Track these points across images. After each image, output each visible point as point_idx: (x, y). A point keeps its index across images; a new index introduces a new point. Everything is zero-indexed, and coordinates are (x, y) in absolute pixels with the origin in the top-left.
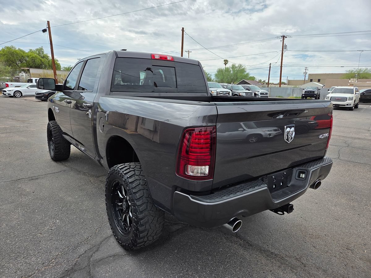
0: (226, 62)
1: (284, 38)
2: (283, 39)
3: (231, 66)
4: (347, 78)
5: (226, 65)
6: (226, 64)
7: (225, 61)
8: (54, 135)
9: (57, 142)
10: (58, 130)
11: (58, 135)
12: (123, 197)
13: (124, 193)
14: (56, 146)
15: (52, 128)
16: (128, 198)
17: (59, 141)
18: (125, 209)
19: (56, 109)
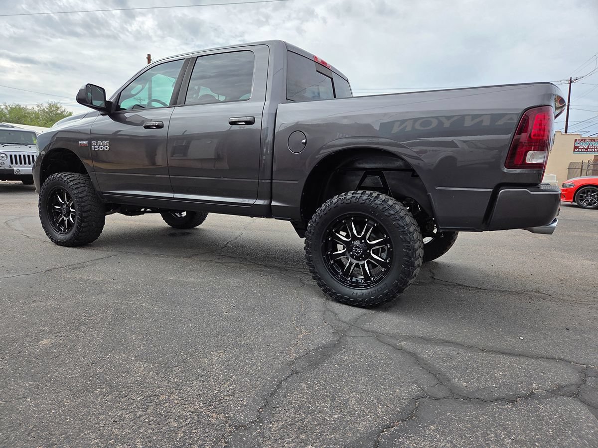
8: (80, 196)
9: (85, 208)
10: (83, 186)
11: (86, 196)
12: (350, 239)
13: (355, 232)
14: (84, 215)
15: (71, 184)
16: (368, 236)
17: (89, 206)
18: (359, 253)
19: (94, 146)
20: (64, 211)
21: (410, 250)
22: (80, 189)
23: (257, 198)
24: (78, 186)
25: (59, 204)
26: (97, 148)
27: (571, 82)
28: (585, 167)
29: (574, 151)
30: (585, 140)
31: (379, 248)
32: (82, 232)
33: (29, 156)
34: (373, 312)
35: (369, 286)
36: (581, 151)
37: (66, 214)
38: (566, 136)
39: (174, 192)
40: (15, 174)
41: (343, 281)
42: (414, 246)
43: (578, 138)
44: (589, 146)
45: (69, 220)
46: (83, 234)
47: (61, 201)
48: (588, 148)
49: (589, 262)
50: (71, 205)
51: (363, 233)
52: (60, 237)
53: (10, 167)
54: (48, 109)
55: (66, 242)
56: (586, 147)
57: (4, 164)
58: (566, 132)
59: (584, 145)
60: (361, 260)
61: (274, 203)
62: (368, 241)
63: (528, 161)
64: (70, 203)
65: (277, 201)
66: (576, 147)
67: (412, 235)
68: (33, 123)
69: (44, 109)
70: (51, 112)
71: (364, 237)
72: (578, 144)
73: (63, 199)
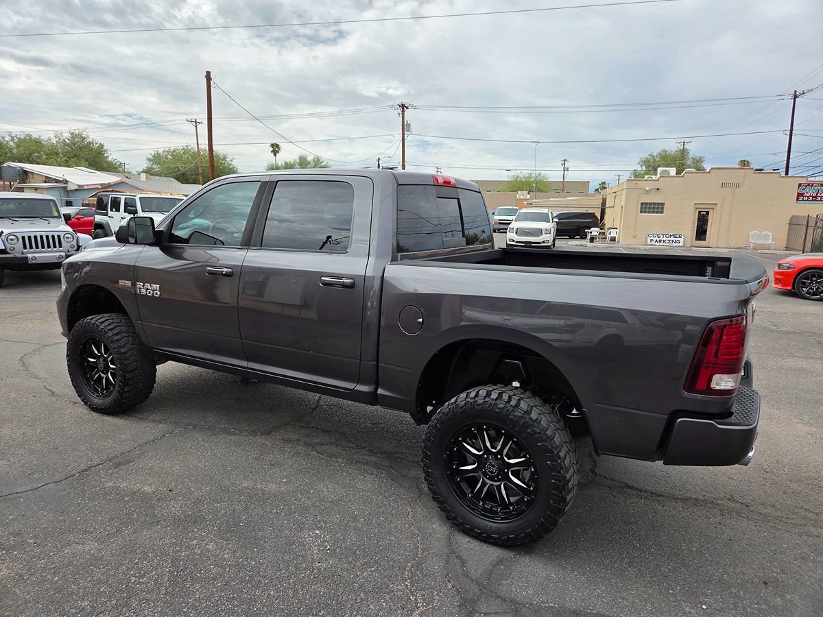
0: (275, 149)
1: (403, 109)
2: (403, 111)
3: (298, 160)
4: (511, 190)
5: (275, 155)
6: (275, 152)
7: (273, 145)
8: (122, 350)
9: (129, 367)
10: (126, 337)
11: (130, 350)
12: (481, 453)
13: (488, 445)
14: (128, 376)
15: (110, 334)
16: (505, 452)
17: (135, 363)
18: (494, 473)
19: (140, 289)
20: (101, 366)
21: (560, 481)
22: (121, 342)
23: (359, 382)
24: (119, 337)
25: (94, 356)
26: (143, 292)
27: (796, 97)
28: (812, 223)
29: (798, 199)
30: (812, 184)
31: (520, 470)
32: (126, 398)
33: (47, 237)
34: (512, 554)
35: (506, 519)
36: (807, 200)
37: (104, 370)
38: (787, 180)
39: (248, 360)
40: (29, 262)
41: (473, 506)
42: (566, 477)
43: (803, 181)
44: (818, 193)
45: (107, 379)
46: (127, 400)
47: (96, 352)
48: (816, 196)
49: (806, 429)
50: (109, 359)
51: (499, 448)
52: (97, 401)
53: (23, 254)
54: (69, 140)
55: (105, 408)
56: (814, 195)
57: (14, 249)
58: (787, 173)
59: (811, 192)
60: (496, 481)
61: (380, 391)
62: (506, 459)
63: (714, 385)
64: (109, 356)
65: (384, 388)
66: (800, 195)
67: (563, 461)
68: (50, 161)
69: (64, 140)
70: (74, 145)
71: (500, 452)
72: (804, 189)
73: (99, 351)
